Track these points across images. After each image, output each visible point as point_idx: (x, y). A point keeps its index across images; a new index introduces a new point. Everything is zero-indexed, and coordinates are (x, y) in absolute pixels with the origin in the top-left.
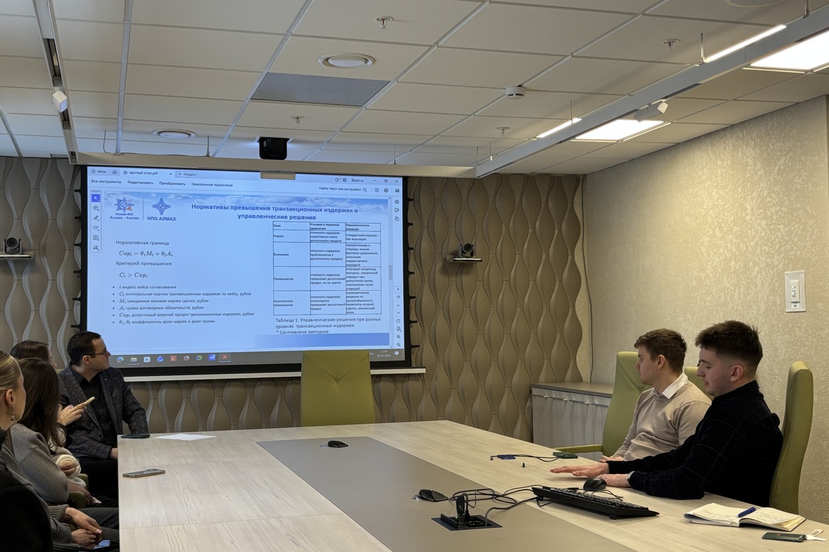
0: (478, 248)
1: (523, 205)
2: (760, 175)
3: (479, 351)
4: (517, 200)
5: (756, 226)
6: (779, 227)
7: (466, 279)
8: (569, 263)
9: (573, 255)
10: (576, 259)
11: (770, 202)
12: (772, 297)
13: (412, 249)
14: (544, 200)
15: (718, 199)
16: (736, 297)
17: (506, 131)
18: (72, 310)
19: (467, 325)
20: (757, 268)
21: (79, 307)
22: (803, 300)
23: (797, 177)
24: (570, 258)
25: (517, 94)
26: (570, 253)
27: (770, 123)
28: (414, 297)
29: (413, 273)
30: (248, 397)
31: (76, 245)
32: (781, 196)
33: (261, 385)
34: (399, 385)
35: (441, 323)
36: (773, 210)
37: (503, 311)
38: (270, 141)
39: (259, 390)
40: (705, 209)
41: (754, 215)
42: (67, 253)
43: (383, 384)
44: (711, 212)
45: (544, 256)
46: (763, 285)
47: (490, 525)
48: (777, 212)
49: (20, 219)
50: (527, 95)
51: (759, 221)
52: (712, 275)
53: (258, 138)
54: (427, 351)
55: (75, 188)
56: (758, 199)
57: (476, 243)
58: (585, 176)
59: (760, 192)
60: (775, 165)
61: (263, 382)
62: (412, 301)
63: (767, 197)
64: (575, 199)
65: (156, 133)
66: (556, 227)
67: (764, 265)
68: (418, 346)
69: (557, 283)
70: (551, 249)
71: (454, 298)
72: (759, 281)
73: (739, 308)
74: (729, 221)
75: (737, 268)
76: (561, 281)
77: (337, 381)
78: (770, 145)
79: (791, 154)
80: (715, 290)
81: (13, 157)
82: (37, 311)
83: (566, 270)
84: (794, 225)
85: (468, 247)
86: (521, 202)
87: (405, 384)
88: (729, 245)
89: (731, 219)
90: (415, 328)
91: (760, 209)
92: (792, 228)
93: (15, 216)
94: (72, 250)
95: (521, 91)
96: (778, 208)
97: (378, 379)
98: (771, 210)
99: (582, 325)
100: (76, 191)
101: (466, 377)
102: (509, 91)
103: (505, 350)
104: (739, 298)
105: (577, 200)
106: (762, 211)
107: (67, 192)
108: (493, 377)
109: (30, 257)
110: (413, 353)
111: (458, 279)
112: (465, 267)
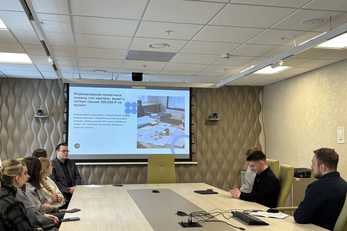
0: (220, 114)
1: (238, 98)
2: (328, 88)
3: (219, 156)
4: (236, 96)
5: (327, 108)
6: (335, 109)
7: (215, 127)
8: (256, 121)
9: (258, 118)
10: (259, 120)
11: (332, 99)
12: (332, 137)
13: (193, 115)
14: (246, 96)
15: (313, 97)
16: (319, 137)
17: (227, 70)
18: (62, 137)
19: (215, 145)
20: (327, 126)
21: (65, 136)
22: (344, 139)
23: (342, 90)
24: (257, 119)
25: (226, 57)
27: (332, 67)
28: (194, 134)
29: (193, 124)
30: (129, 172)
31: (64, 112)
32: (336, 97)
33: (133, 167)
34: (187, 168)
35: (204, 144)
36: (333, 102)
37: (229, 140)
38: (136, 74)
39: (133, 169)
40: (308, 101)
41: (326, 104)
42: (61, 115)
43: (181, 168)
44: (310, 102)
45: (246, 118)
46: (329, 132)
47: (199, 226)
48: (334, 103)
49: (44, 102)
50: (231, 58)
51: (328, 107)
52: (310, 128)
53: (131, 73)
54: (198, 155)
55: (65, 91)
56: (327, 98)
57: (219, 113)
58: (263, 86)
59: (328, 95)
60: (334, 85)
61: (134, 166)
62: (193, 135)
63: (330, 97)
64: (259, 96)
65: (92, 71)
66: (252, 107)
67: (329, 124)
68: (195, 153)
69: (252, 129)
70: (249, 115)
71: (210, 134)
72: (328, 131)
73: (320, 141)
74: (317, 106)
75: (320, 125)
76: (253, 128)
77: (161, 166)
78: (332, 77)
79: (340, 80)
80: (311, 133)
81: (42, 79)
82: (50, 137)
83: (255, 124)
84: (341, 109)
85: (215, 115)
87: (189, 168)
88: (317, 116)
89: (317, 105)
90: (194, 146)
91: (328, 102)
92: (340, 110)
93: (42, 101)
94: (63, 115)
95: (228, 56)
96: (335, 102)
97: (179, 166)
98: (332, 102)
99: (262, 146)
100: (65, 92)
101: (214, 166)
102: (224, 56)
103: (230, 156)
104: (320, 137)
105: (260, 96)
106: (329, 102)
107: (61, 92)
108: (225, 166)
109: (47, 117)
110: (193, 156)
111: (211, 127)
112: (215, 122)
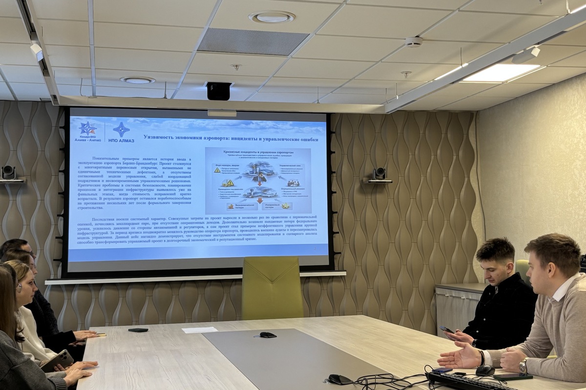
0: (389, 171)
1: (427, 136)
3: (391, 257)
4: (421, 132)
7: (380, 197)
8: (465, 183)
9: (469, 177)
10: (471, 181)
13: (335, 172)
14: (444, 132)
17: (409, 75)
18: (56, 225)
19: (381, 235)
21: (62, 222)
24: (466, 179)
25: (415, 44)
26: (466, 176)
28: (337, 212)
29: (335, 192)
30: (200, 296)
31: (60, 171)
33: (210, 285)
34: (325, 285)
35: (359, 234)
37: (410, 224)
38: (216, 85)
39: (209, 290)
42: (53, 177)
43: (312, 285)
45: (444, 179)
49: (15, 151)
50: (423, 44)
53: (206, 83)
54: (347, 257)
55: (60, 126)
57: (387, 167)
58: (477, 112)
61: (212, 283)
62: (335, 216)
64: (470, 131)
65: (122, 80)
66: (454, 154)
68: (340, 253)
69: (456, 200)
70: (450, 172)
71: (369, 213)
76: (459, 199)
77: (272, 282)
81: (10, 101)
82: (28, 225)
83: (463, 190)
85: (381, 171)
86: (424, 133)
87: (329, 285)
90: (337, 238)
93: (12, 148)
94: (57, 176)
95: (418, 40)
97: (307, 280)
99: (477, 235)
101: (381, 279)
102: (408, 41)
103: (413, 256)
105: (472, 132)
107: (53, 128)
108: (403, 279)
109: (23, 182)
110: (336, 259)
111: (373, 197)
112: (379, 187)
